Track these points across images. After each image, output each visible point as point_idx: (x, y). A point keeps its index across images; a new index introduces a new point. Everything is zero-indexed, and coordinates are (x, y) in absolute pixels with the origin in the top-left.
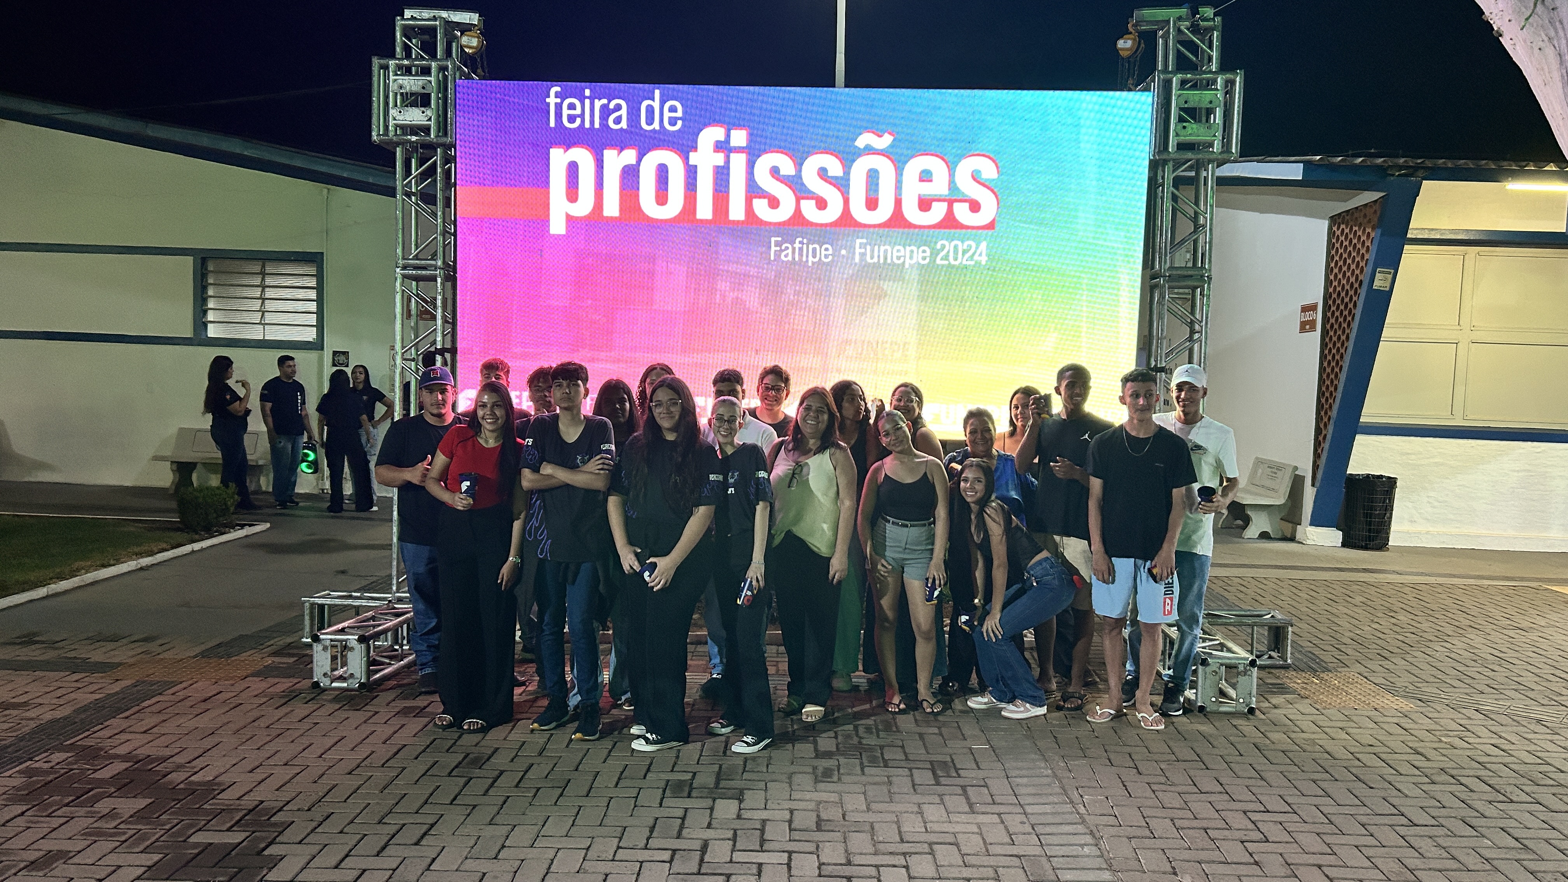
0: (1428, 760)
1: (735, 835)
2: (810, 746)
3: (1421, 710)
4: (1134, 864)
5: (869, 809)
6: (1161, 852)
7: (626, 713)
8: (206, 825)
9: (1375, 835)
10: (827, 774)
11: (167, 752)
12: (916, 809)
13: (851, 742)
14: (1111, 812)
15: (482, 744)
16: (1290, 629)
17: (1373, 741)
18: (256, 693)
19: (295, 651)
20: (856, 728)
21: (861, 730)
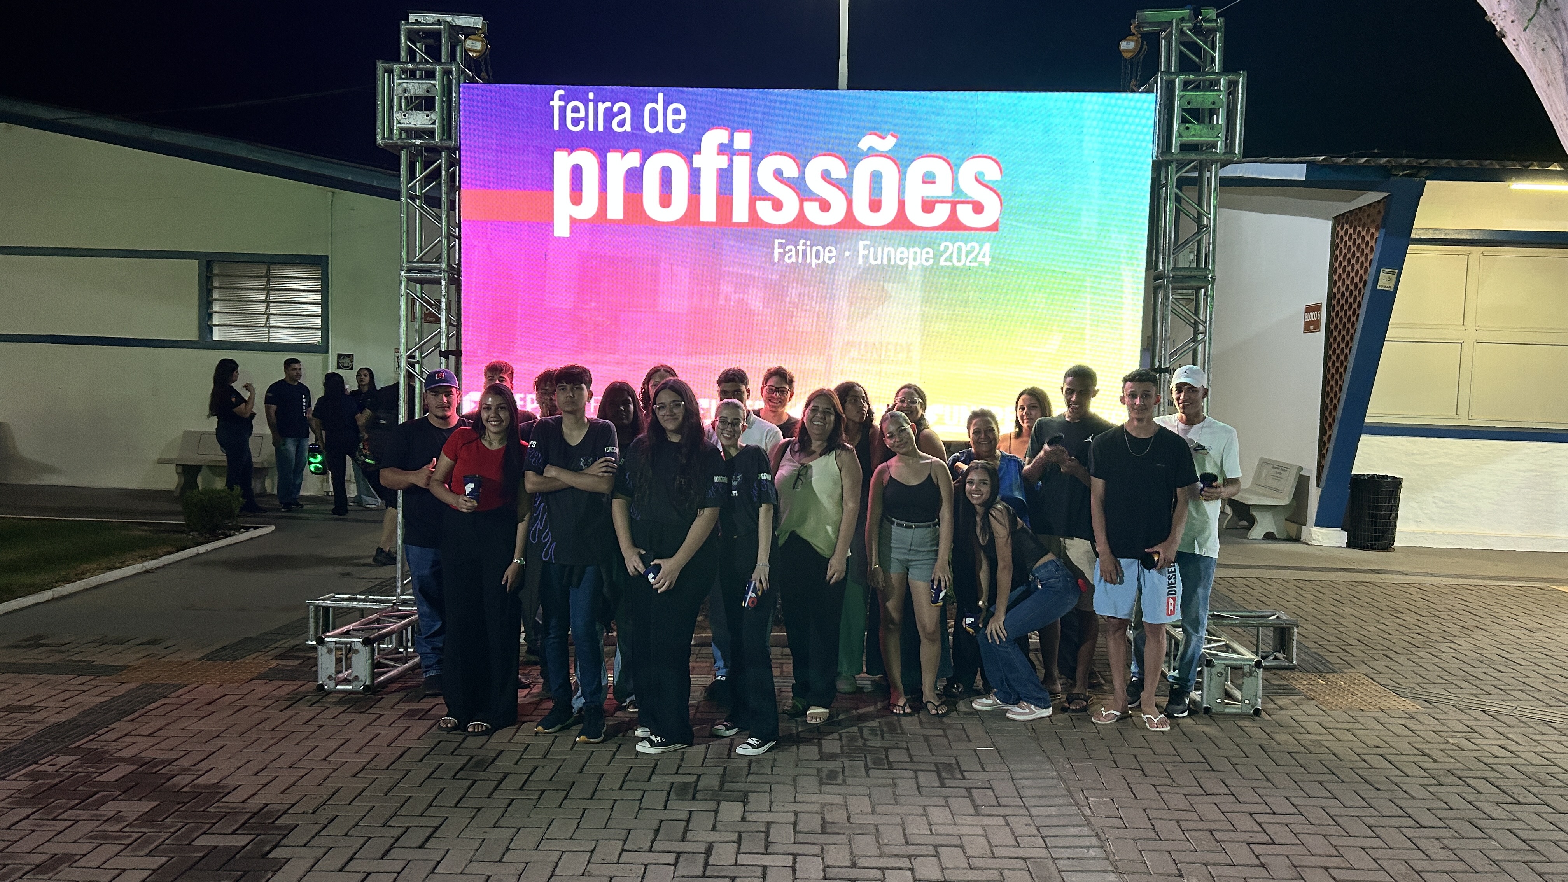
0: (1435, 761)
1: (740, 837)
2: (815, 749)
3: (1429, 711)
4: (1140, 866)
5: (873, 812)
6: (1167, 854)
7: (632, 716)
8: (210, 828)
9: (1382, 836)
10: (832, 776)
11: (174, 755)
12: (921, 811)
13: (856, 744)
14: (1116, 813)
15: (487, 746)
16: (1296, 630)
17: (1378, 742)
18: (260, 696)
19: (301, 654)
20: (861, 731)
21: (866, 732)
